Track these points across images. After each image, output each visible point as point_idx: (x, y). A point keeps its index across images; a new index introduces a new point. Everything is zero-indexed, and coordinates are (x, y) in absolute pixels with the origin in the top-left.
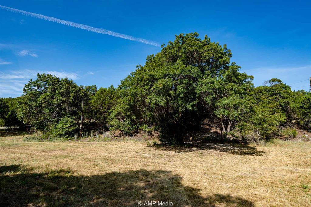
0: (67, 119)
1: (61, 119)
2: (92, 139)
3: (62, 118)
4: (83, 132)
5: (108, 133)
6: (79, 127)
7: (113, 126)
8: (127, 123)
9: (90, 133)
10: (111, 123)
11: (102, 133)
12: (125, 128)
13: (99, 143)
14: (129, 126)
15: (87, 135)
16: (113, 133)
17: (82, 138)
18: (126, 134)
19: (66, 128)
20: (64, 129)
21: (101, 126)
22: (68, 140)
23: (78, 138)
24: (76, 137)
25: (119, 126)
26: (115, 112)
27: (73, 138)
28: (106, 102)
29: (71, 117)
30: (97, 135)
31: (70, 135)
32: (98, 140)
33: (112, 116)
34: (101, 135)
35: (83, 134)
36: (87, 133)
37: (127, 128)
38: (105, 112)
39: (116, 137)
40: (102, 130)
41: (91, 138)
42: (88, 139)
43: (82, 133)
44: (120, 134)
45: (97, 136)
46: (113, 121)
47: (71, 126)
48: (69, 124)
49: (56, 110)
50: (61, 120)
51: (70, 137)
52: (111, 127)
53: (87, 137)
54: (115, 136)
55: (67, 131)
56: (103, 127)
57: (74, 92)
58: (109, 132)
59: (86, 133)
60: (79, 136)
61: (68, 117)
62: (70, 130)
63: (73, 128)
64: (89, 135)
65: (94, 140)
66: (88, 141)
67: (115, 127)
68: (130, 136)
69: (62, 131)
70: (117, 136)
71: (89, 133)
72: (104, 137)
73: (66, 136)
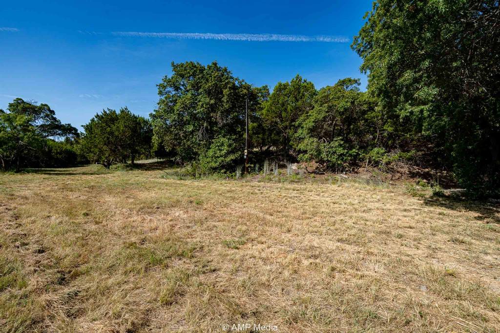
0: (222, 139)
1: (213, 140)
2: (267, 177)
3: (215, 139)
4: (251, 164)
5: (294, 166)
6: (244, 155)
7: (305, 152)
8: (337, 144)
9: (263, 165)
10: (302, 146)
11: (284, 166)
12: (331, 157)
13: (280, 185)
14: (340, 151)
15: (257, 169)
16: (303, 165)
17: (248, 176)
18: (333, 168)
19: (221, 156)
20: (218, 157)
21: (279, 155)
22: (225, 179)
23: (242, 174)
24: (238, 173)
25: (319, 152)
26: (309, 124)
27: (234, 174)
28: (289, 108)
29: (228, 137)
30: (275, 169)
31: (229, 169)
32: (277, 179)
33: (302, 134)
34: (281, 171)
35: (250, 167)
36: (257, 166)
37: (336, 156)
38: (286, 128)
39: (312, 173)
40: (283, 161)
41: (264, 174)
42: (260, 176)
43: (249, 165)
44: (318, 168)
45: (276, 172)
46: (306, 141)
47: (229, 153)
48: (225, 149)
49: (203, 125)
50: (213, 143)
51: (228, 172)
52: (302, 155)
53: (258, 173)
54: (309, 172)
55: (223, 161)
56: (283, 155)
57: (230, 88)
58: (296, 164)
59: (255, 167)
60: (245, 171)
61: (224, 137)
62: (228, 159)
63: (232, 157)
64: (260, 169)
65: (270, 180)
66: (259, 182)
67: (311, 153)
68: (342, 172)
69: (216, 162)
70: (314, 172)
71: (260, 166)
72: (288, 174)
73: (222, 171)
